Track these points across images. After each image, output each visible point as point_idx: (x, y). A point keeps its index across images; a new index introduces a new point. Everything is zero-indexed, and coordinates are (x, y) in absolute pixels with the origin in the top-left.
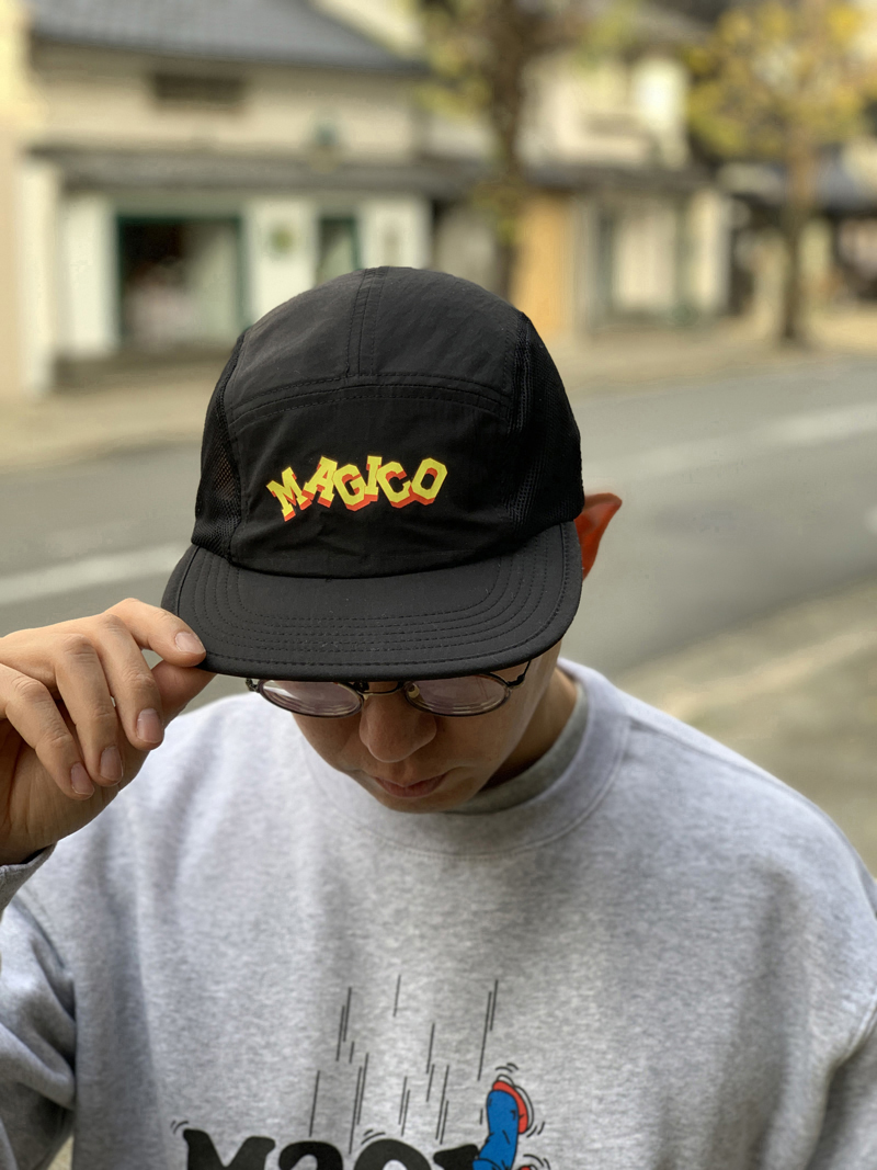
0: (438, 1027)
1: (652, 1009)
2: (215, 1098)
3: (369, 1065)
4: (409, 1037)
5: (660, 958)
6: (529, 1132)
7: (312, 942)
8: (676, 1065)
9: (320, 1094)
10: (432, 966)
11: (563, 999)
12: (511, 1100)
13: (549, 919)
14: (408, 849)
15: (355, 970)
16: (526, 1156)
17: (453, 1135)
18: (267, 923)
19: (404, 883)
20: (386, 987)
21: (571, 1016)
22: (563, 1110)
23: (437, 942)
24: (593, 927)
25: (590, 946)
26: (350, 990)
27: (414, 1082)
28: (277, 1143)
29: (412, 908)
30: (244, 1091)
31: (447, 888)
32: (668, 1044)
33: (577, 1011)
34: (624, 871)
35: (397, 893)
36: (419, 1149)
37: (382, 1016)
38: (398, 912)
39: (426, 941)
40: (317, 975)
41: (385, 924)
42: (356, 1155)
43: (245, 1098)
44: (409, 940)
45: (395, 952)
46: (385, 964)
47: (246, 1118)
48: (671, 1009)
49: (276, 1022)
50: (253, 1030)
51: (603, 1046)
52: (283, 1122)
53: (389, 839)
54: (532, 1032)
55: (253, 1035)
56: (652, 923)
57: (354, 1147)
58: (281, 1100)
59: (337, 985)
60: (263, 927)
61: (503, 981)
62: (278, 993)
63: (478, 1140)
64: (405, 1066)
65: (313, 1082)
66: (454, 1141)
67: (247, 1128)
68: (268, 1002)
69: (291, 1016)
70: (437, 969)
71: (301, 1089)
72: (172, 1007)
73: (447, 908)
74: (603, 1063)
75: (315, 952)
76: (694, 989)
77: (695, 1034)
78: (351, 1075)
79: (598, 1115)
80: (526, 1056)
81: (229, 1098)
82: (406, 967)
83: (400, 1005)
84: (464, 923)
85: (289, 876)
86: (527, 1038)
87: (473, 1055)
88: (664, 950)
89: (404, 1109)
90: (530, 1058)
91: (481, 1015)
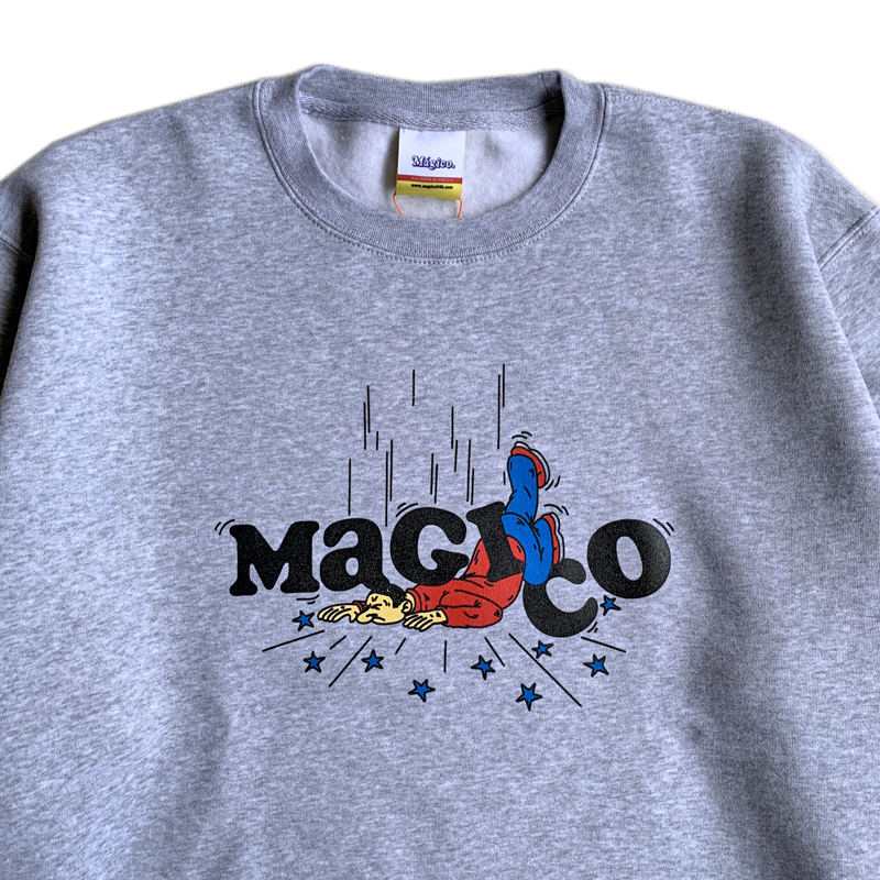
0: (456, 410)
2: (255, 496)
3: (394, 450)
4: (431, 420)
6: (547, 486)
9: (352, 478)
10: (444, 359)
11: (565, 374)
12: (528, 461)
13: (546, 307)
15: (370, 371)
16: (546, 506)
20: (401, 381)
21: (573, 387)
22: (575, 465)
23: (446, 338)
25: (585, 326)
26: (368, 387)
27: (441, 457)
28: (320, 524)
29: (419, 311)
36: (453, 511)
37: (400, 407)
38: (406, 316)
39: (436, 338)
41: (393, 327)
43: (283, 492)
44: (419, 339)
45: (406, 351)
46: (398, 362)
49: (302, 424)
50: (281, 434)
52: (324, 507)
54: (540, 404)
55: (282, 438)
58: (319, 488)
59: (356, 386)
61: (509, 364)
63: (504, 498)
65: (347, 470)
67: (291, 516)
69: (316, 417)
71: (336, 476)
75: (331, 360)
78: (381, 459)
79: (606, 466)
80: (537, 424)
81: (268, 494)
82: (418, 362)
83: (417, 395)
84: (467, 320)
86: (536, 409)
89: (434, 481)
90: (541, 425)
91: (494, 395)
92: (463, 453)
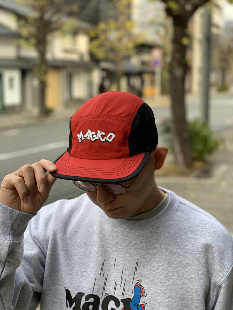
0: (124, 270)
1: (175, 270)
2: (72, 282)
3: (108, 277)
4: (117, 271)
5: (178, 258)
6: (143, 296)
7: (96, 248)
8: (180, 283)
9: (95, 283)
10: (124, 255)
11: (154, 265)
12: (140, 288)
13: (152, 246)
14: (120, 228)
15: (106, 255)
16: (142, 302)
17: (126, 295)
18: (87, 243)
19: (118, 235)
20: (113, 260)
21: (155, 270)
22: (151, 292)
23: (125, 250)
24: (162, 249)
25: (161, 253)
26: (104, 259)
27: (118, 282)
28: (85, 294)
29: (120, 242)
30: (79, 282)
31: (128, 237)
32: (178, 278)
33: (157, 269)
34: (171, 236)
35: (116, 238)
36: (118, 298)
37: (111, 266)
38: (116, 242)
39: (123, 249)
40: (97, 255)
41: (113, 245)
42: (103, 298)
43: (79, 283)
44: (119, 249)
45: (116, 251)
46: (113, 254)
47: (78, 288)
48: (180, 270)
49: (87, 266)
50: (82, 267)
51: (162, 278)
52: (87, 289)
53: (115, 225)
54: (146, 273)
55: (82, 269)
56: (177, 249)
57: (103, 297)
58: (87, 284)
59: (101, 258)
60: (86, 244)
61: (140, 260)
62: (88, 259)
63: (132, 297)
64: (116, 278)
65: (94, 280)
66: (126, 297)
67: (78, 290)
68: (86, 261)
69: (91, 265)
70: (125, 256)
71: (91, 282)
72: (64, 260)
73: (128, 242)
74: (162, 281)
75: (97, 250)
76: (186, 265)
77: (185, 276)
78: (104, 279)
79: (160, 294)
80: (144, 278)
81: (75, 283)
82: (118, 255)
83: (116, 264)
84: (131, 246)
85: (93, 232)
86: (144, 274)
87: (132, 277)
88: (179, 256)
89: (115, 288)
90: (145, 279)
91: (134, 268)
92: (123, 282)
